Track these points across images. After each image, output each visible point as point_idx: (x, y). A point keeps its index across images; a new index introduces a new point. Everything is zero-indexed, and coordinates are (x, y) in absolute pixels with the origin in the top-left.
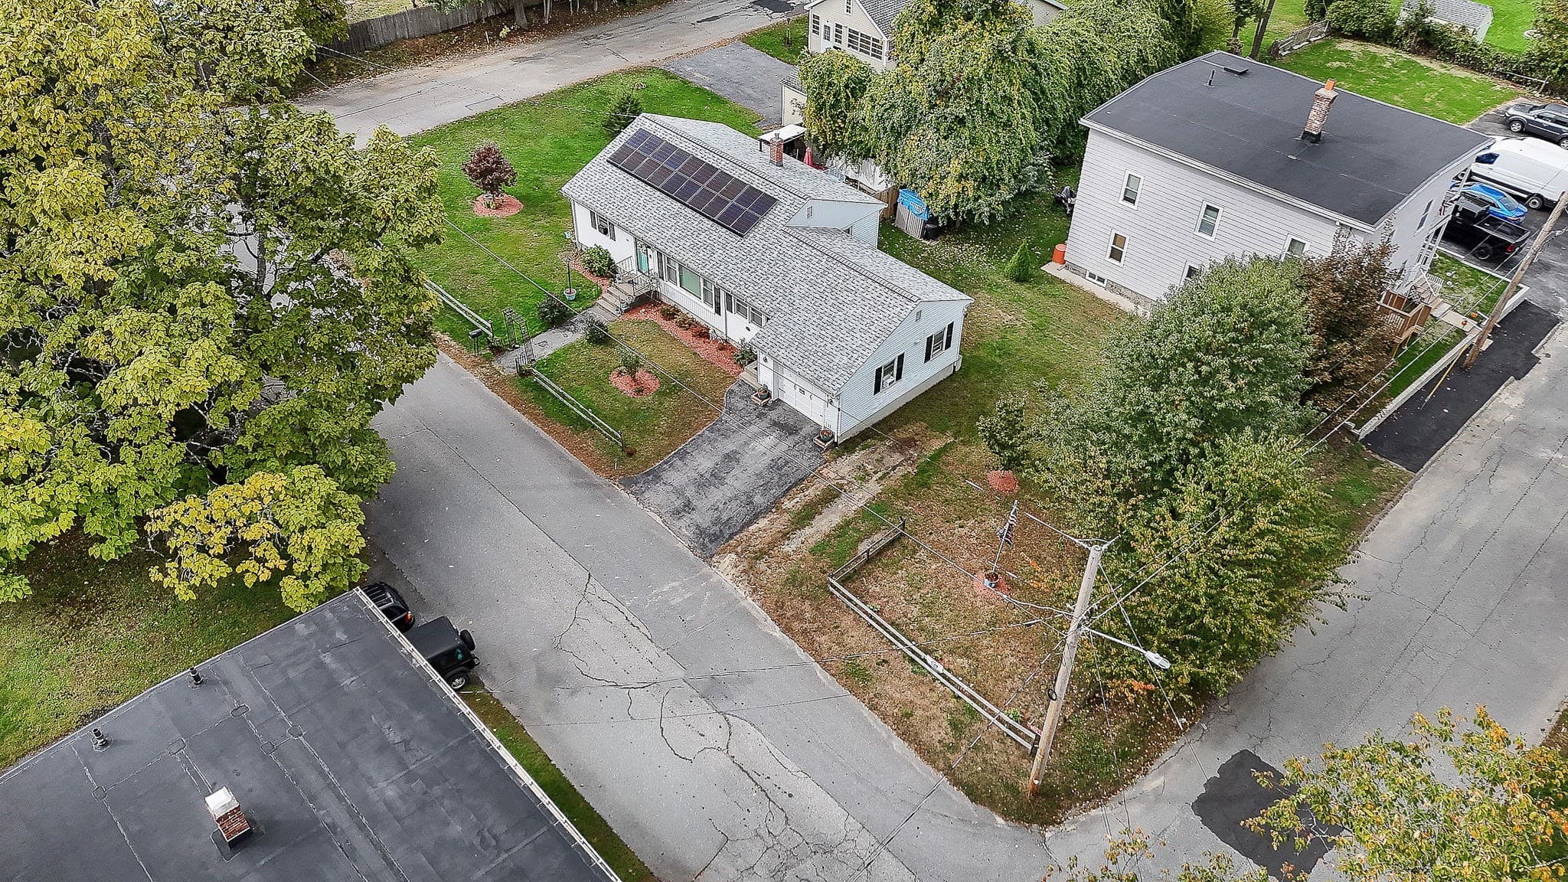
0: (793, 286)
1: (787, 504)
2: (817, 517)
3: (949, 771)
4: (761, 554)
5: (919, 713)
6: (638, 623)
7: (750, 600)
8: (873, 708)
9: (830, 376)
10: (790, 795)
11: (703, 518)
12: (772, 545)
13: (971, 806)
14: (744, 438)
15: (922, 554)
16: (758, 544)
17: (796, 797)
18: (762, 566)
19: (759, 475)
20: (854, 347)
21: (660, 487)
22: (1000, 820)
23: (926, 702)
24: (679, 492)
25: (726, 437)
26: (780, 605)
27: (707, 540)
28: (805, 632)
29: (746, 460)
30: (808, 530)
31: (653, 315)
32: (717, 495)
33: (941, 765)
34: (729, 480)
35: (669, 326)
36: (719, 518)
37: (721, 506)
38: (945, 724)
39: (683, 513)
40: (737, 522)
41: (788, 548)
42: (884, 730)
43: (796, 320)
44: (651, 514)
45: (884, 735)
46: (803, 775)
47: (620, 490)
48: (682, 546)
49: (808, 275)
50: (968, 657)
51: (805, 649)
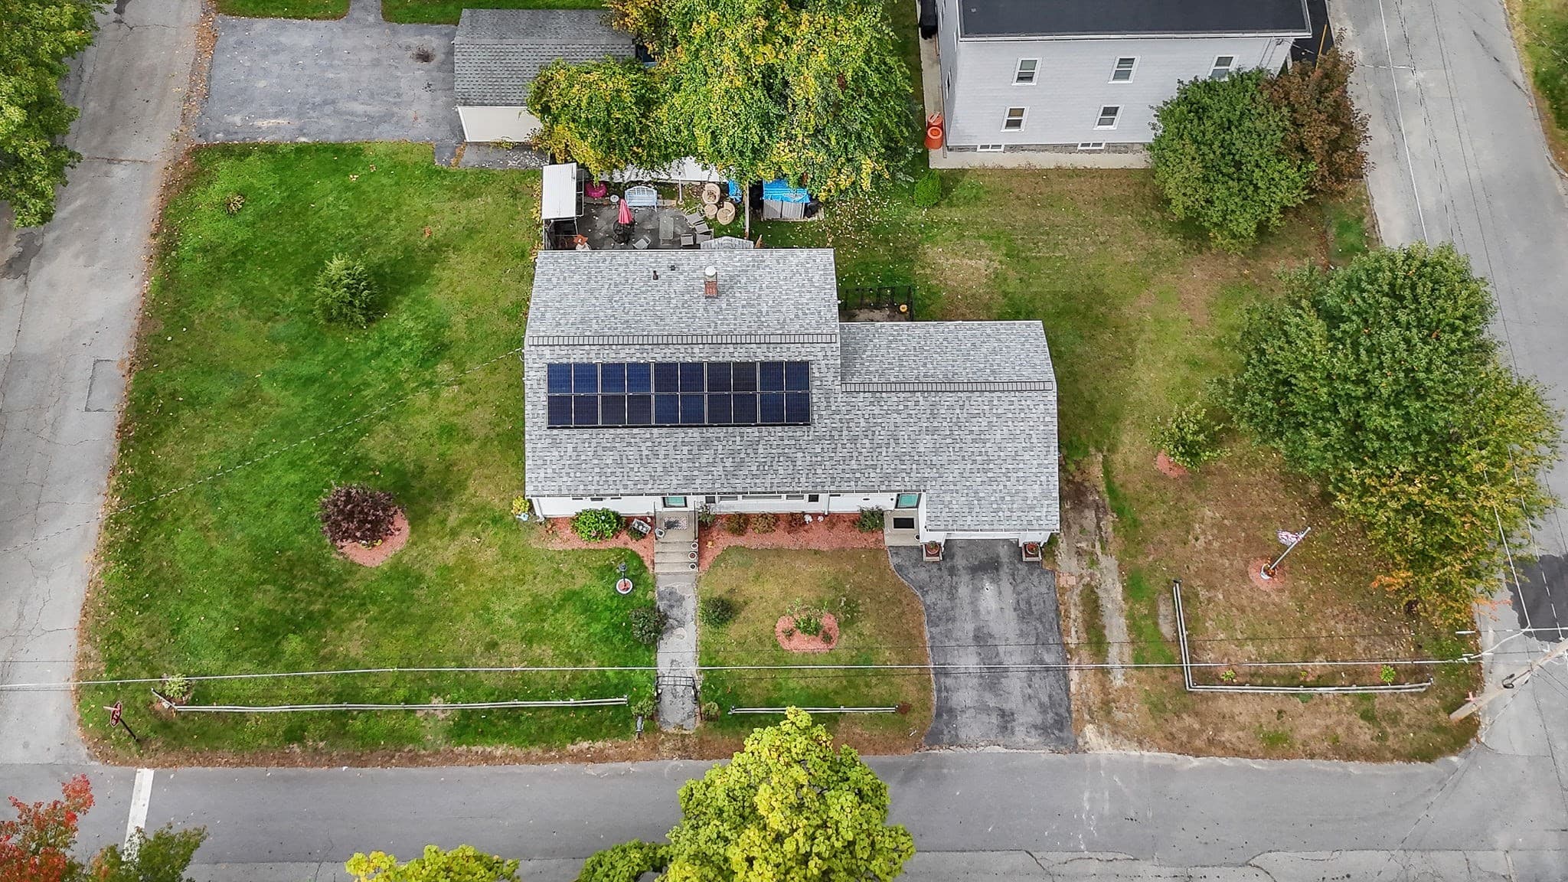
0: (915, 445)
1: (1072, 640)
2: (1106, 632)
3: (1397, 755)
4: (1107, 705)
5: (1340, 731)
6: (1110, 856)
7: (1145, 753)
8: (1312, 756)
9: (1038, 514)
10: (1348, 876)
11: (1028, 715)
12: (1104, 689)
13: (1431, 767)
14: (968, 609)
15: (1203, 594)
16: (1095, 700)
17: (1351, 873)
18: (1119, 716)
19: (1022, 634)
20: (1034, 470)
21: (962, 719)
22: (1454, 759)
23: (1335, 718)
24: (984, 709)
25: (953, 619)
26: (1171, 737)
27: (1056, 732)
28: (1211, 742)
29: (996, 628)
30: (1113, 652)
31: (722, 541)
32: (1014, 684)
33: (1389, 755)
34: (1008, 662)
35: (752, 540)
36: (1041, 705)
37: (1030, 691)
38: (1362, 722)
39: (1009, 726)
40: (1059, 695)
41: (1118, 681)
42: (1336, 766)
43: (950, 479)
44: (988, 749)
45: (1339, 769)
46: (1338, 853)
47: (937, 751)
48: (1044, 754)
49: (919, 424)
50: (1318, 653)
51: (1225, 755)
